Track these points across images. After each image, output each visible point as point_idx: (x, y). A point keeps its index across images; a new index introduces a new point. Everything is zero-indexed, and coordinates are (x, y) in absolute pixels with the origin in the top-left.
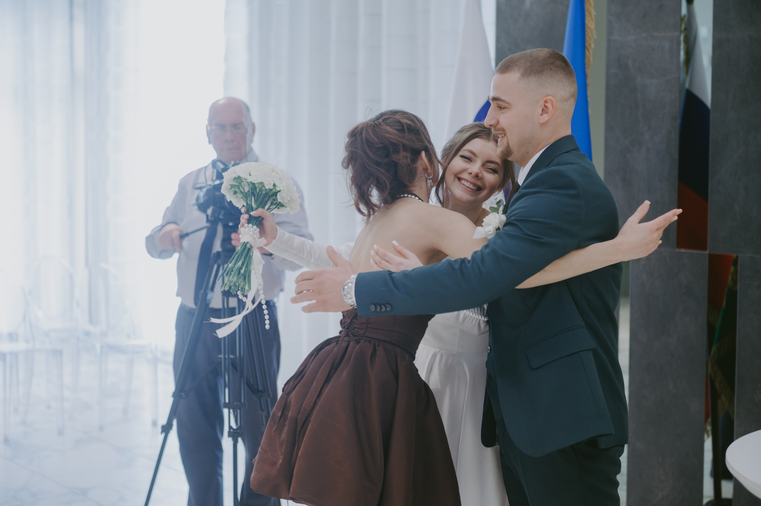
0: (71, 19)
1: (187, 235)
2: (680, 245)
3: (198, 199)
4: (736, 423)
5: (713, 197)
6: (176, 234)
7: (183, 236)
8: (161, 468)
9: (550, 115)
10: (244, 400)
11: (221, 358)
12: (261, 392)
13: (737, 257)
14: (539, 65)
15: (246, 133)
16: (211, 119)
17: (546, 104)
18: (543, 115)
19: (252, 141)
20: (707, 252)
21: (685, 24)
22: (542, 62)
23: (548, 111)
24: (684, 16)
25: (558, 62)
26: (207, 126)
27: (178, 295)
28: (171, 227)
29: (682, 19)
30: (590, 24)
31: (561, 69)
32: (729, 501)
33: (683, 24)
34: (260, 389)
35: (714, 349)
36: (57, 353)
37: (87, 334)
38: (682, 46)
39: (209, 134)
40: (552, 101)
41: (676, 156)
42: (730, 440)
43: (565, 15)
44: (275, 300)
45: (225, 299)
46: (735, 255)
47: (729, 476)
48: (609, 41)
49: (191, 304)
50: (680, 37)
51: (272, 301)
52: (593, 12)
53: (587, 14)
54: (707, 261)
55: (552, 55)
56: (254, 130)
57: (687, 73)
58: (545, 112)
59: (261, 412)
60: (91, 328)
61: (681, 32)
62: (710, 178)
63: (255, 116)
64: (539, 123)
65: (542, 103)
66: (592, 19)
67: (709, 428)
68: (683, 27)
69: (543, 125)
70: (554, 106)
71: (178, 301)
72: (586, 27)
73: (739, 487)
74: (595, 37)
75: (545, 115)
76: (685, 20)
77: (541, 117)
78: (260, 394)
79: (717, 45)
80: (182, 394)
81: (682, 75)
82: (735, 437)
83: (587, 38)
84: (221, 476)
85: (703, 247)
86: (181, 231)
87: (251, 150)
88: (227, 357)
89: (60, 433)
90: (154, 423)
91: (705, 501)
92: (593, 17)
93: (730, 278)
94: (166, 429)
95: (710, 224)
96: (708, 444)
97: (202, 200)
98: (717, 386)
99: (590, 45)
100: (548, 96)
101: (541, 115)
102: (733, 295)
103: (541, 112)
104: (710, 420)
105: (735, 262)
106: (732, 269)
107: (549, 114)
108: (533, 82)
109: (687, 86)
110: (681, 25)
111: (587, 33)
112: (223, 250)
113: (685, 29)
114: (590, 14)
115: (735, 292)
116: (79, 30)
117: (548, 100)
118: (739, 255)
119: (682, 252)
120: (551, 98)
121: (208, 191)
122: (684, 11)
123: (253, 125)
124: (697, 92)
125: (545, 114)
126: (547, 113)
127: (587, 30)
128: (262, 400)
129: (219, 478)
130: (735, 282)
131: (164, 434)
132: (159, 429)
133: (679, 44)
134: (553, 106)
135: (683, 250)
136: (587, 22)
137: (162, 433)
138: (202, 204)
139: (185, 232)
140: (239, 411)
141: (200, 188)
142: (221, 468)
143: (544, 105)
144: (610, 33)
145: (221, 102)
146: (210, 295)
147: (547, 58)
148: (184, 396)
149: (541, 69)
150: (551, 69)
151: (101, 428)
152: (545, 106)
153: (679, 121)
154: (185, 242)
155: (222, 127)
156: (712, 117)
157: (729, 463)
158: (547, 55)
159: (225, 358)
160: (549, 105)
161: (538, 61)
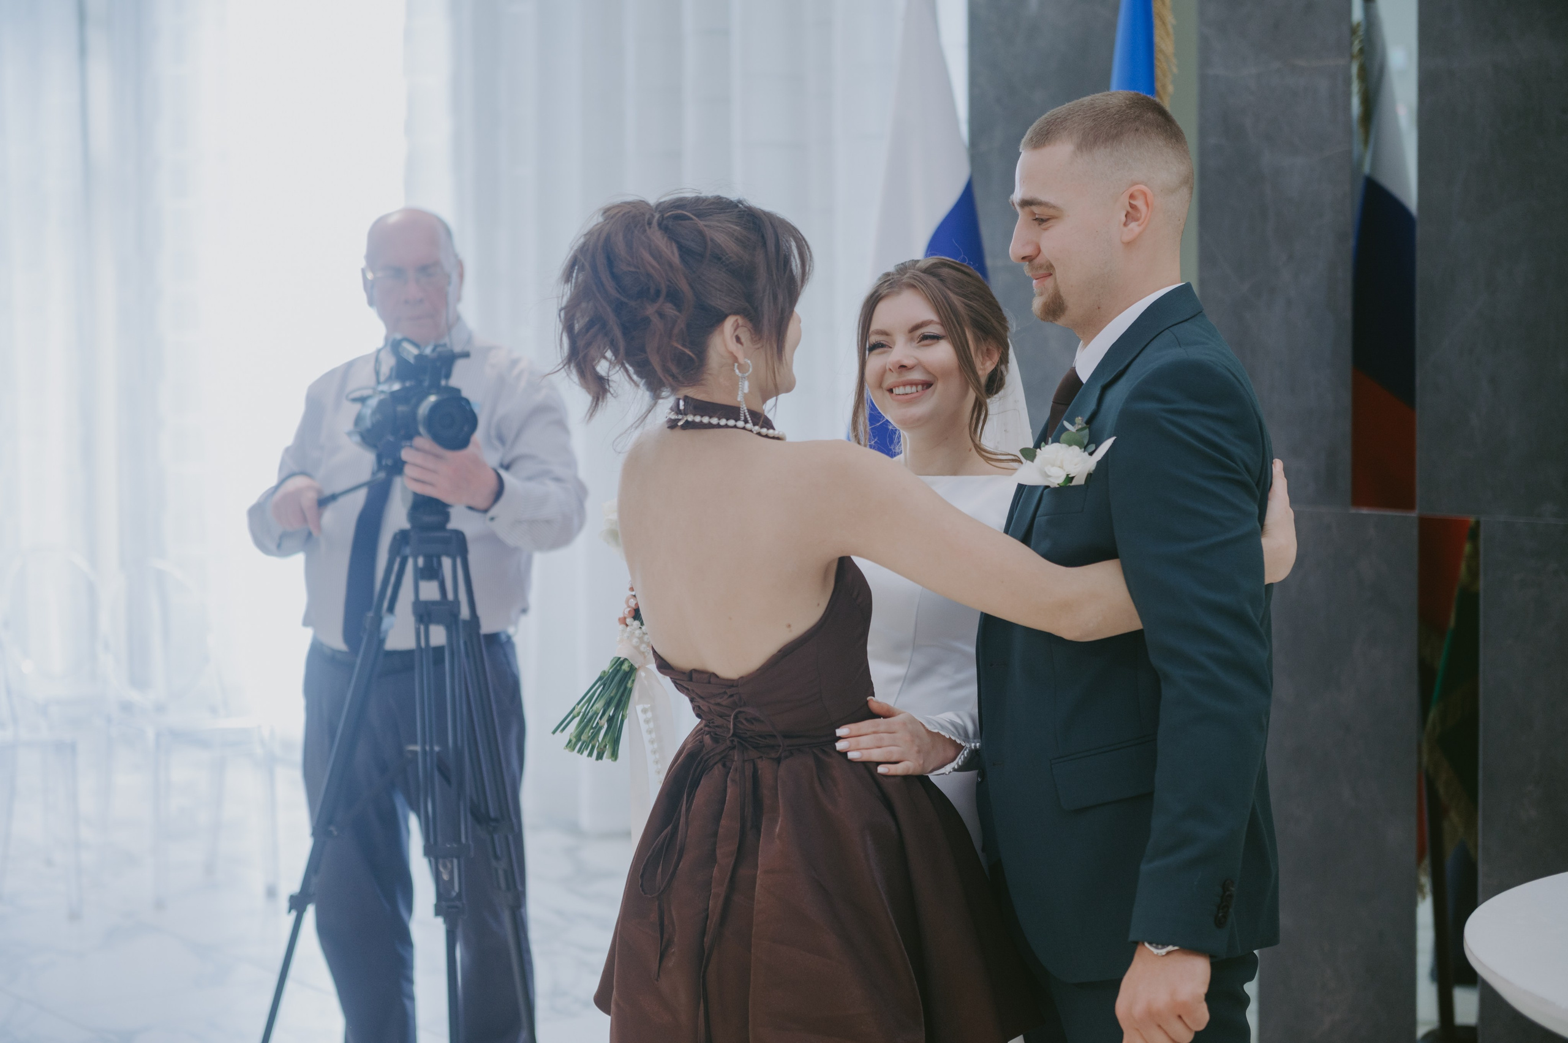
0: (83, 50)
1: (333, 497)
2: (1358, 499)
3: (358, 420)
4: (1482, 868)
5: (1424, 397)
6: (309, 499)
7: (324, 502)
8: (289, 985)
9: (1143, 223)
10: (467, 838)
11: (415, 753)
12: (496, 820)
13: (1478, 523)
14: (1112, 123)
15: (449, 283)
16: (372, 258)
17: (1132, 202)
18: (1129, 224)
19: (459, 299)
20: (1414, 514)
21: (1361, 41)
22: (1116, 116)
23: (1139, 215)
24: (1359, 25)
25: (1150, 114)
26: (363, 271)
27: (307, 622)
28: (299, 482)
29: (1353, 31)
30: (1165, 43)
31: (1157, 129)
32: (1469, 1030)
33: (1356, 42)
34: (492, 814)
35: (1433, 714)
36: (66, 750)
37: (127, 707)
38: (1355, 87)
39: (369, 286)
40: (1144, 194)
41: (1348, 315)
42: (1469, 904)
43: (1111, 26)
44: (511, 630)
45: (422, 628)
46: (1472, 519)
47: (1468, 976)
48: (1203, 79)
49: (337, 642)
50: (1349, 69)
51: (505, 632)
52: (1170, 19)
53: (1157, 22)
54: (1415, 532)
55: (1136, 101)
56: (461, 276)
57: (1366, 142)
58: (1132, 218)
59: (494, 863)
60: (134, 696)
61: (1352, 57)
62: (1417, 358)
63: (466, 246)
64: (1123, 243)
65: (1125, 200)
66: (1168, 34)
67: (1426, 881)
68: (1356, 47)
69: (1129, 244)
70: (1149, 203)
71: (306, 636)
72: (1156, 49)
73: (1491, 1000)
74: (1175, 70)
75: (1133, 225)
76: (1361, 32)
77: (1125, 229)
78: (493, 824)
79: (1427, 84)
80: (332, 828)
81: (1357, 147)
82: (1480, 898)
83: (1158, 72)
84: (412, 998)
85: (1406, 502)
86: (319, 491)
87: (458, 318)
88: (427, 748)
89: (74, 916)
90: (271, 893)
91: (1421, 1031)
92: (1171, 30)
93: (1463, 567)
94: (297, 904)
95: (1419, 455)
96: (1425, 912)
97: (368, 423)
98: (1442, 791)
99: (1164, 87)
100: (1135, 184)
101: (1125, 224)
102: (1470, 602)
103: (1123, 219)
104: (1427, 862)
105: (1474, 534)
106: (1467, 548)
107: (1141, 221)
108: (1102, 158)
109: (1367, 169)
110: (1351, 44)
111: (1157, 63)
112: (413, 527)
113: (1361, 51)
114: (1164, 23)
115: (1476, 596)
116: (100, 74)
117: (1136, 194)
118: (1483, 519)
119: (1363, 514)
120: (1143, 187)
121: (381, 403)
122: (1357, 14)
123: (460, 265)
124: (1388, 182)
125: (1132, 221)
126: (1137, 220)
127: (1158, 56)
128: (496, 837)
129: (407, 1002)
130: (1474, 574)
131: (294, 914)
132: (284, 904)
133: (1348, 82)
134: (1147, 205)
135: (1365, 511)
136: (1157, 39)
137: (290, 911)
138: (369, 431)
139: (328, 492)
140: (455, 861)
141: (362, 400)
142: (410, 981)
143: (1130, 203)
144: (1205, 61)
145: (393, 220)
146: (387, 621)
147: (1125, 107)
148: (335, 833)
149: (1115, 131)
150: (1137, 130)
151: (160, 905)
152: (1132, 206)
153: (1351, 243)
154: (329, 515)
155: (398, 272)
156: (1421, 233)
157: (1471, 952)
158: (1125, 102)
159: (424, 752)
160: (1139, 203)
161: (1108, 116)
